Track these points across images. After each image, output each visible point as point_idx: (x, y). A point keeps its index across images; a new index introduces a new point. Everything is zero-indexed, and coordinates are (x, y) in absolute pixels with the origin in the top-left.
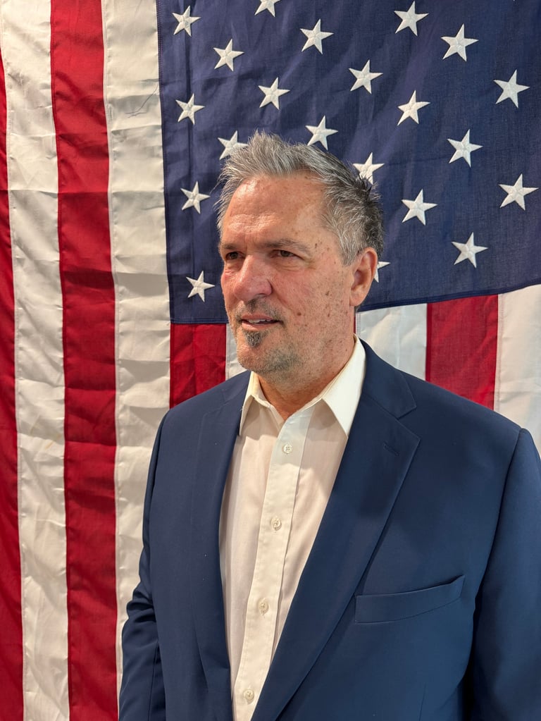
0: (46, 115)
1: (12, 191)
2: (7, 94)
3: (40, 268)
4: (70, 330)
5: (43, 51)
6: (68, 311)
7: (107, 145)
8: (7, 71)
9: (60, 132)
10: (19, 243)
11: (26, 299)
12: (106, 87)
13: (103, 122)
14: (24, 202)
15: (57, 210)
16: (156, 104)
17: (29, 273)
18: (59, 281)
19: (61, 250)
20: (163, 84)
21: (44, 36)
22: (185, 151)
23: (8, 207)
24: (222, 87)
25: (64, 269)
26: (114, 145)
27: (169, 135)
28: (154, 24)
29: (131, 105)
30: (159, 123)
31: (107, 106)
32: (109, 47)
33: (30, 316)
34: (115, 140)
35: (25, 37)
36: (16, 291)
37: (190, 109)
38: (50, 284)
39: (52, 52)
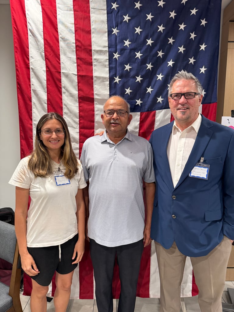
0: (73, 51)
1: (63, 72)
2: (60, 43)
3: (71, 95)
4: (81, 113)
5: (72, 32)
6: (80, 108)
7: (92, 62)
8: (60, 36)
9: (78, 57)
10: (64, 88)
11: (67, 104)
12: (92, 46)
13: (91, 56)
14: (67, 76)
15: (77, 79)
16: (107, 53)
17: (67, 96)
18: (78, 99)
19: (78, 91)
20: (109, 48)
21: (72, 27)
22: (115, 67)
23: (61, 77)
24: (126, 51)
25: (80, 96)
26: (94, 62)
27: (110, 62)
28: (107, 30)
29: (99, 52)
30: (108, 58)
31: (93, 51)
32: (93, 34)
33: (68, 109)
34: (94, 61)
35: (66, 27)
36: (63, 101)
37: (116, 55)
38: (74, 100)
39: (75, 33)
